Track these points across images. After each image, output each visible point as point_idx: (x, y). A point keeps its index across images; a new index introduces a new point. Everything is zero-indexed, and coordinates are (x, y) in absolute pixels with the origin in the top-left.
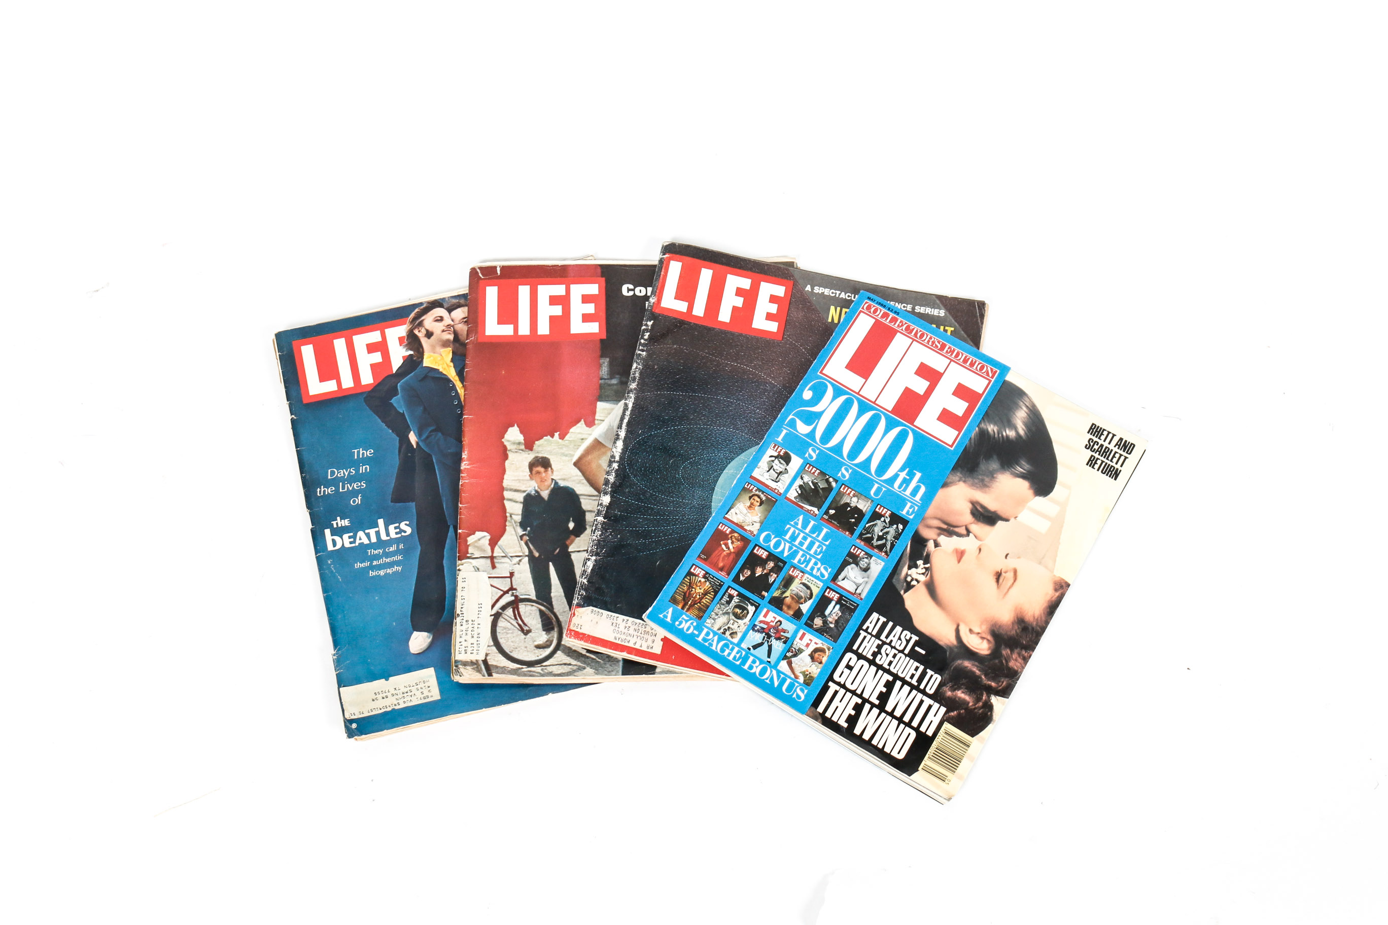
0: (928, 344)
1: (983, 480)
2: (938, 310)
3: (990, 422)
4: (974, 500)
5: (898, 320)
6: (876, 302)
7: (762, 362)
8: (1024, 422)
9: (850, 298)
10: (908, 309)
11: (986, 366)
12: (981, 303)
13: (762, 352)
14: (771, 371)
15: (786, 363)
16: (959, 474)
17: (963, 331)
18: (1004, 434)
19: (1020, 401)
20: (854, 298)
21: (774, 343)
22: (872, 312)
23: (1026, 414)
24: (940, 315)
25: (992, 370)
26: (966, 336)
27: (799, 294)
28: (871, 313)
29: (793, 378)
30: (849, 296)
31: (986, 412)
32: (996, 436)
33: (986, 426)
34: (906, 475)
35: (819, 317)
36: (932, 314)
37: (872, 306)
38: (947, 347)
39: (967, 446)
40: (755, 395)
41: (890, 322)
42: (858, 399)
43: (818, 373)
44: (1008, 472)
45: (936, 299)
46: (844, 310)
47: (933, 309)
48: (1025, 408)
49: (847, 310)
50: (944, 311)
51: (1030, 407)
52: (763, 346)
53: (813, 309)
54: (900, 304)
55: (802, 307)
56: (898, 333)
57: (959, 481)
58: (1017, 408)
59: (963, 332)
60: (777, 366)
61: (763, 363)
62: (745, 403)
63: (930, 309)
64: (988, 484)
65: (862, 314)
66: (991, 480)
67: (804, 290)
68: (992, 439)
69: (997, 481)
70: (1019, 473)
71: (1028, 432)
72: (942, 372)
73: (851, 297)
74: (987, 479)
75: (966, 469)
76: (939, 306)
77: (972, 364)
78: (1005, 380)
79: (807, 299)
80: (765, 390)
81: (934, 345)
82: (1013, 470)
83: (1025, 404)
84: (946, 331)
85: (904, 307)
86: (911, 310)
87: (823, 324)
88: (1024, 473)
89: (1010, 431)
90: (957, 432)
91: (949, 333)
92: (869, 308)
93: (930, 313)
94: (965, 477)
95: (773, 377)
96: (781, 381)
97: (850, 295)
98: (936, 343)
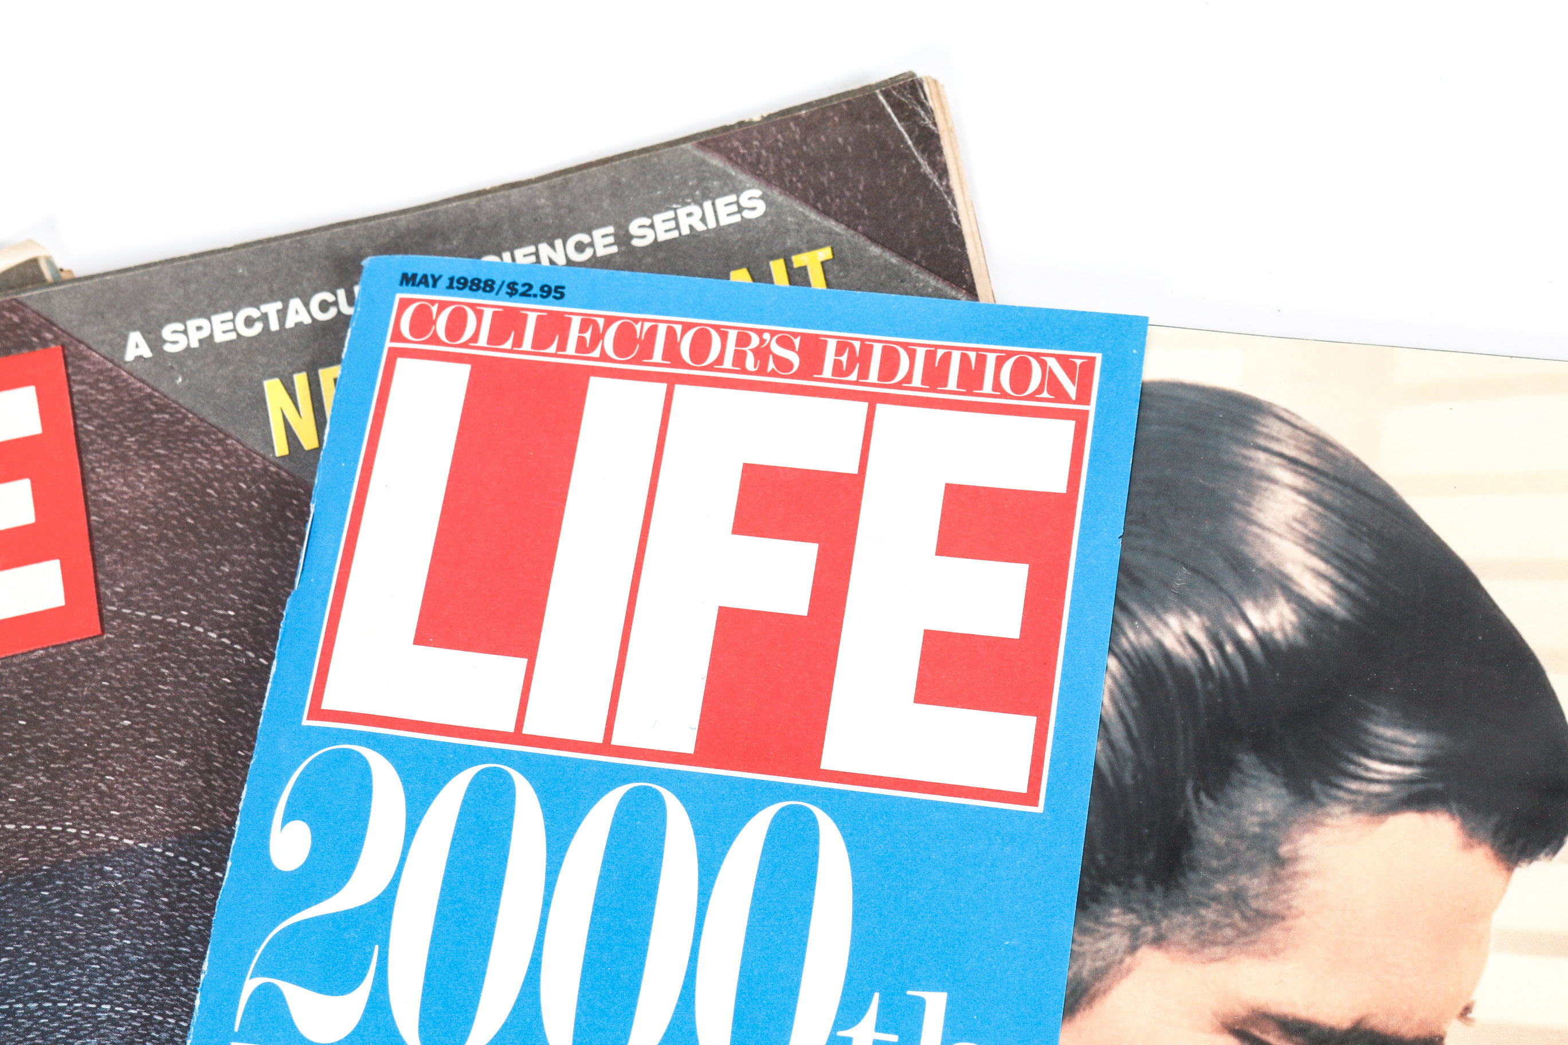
0: (745, 371)
1: (1238, 897)
2: (732, 198)
3: (1157, 605)
4: (1242, 1012)
5: (569, 321)
6: (443, 283)
7: (47, 770)
8: (1308, 539)
9: (332, 312)
10: (601, 252)
11: (1036, 356)
12: (901, 88)
13: (32, 723)
14: (101, 795)
15: (157, 730)
16: (1117, 916)
17: (875, 241)
18: (1245, 634)
19: (1253, 453)
20: (351, 301)
21: (72, 659)
22: (442, 334)
23: (1303, 500)
24: (748, 215)
25: (1066, 363)
26: (894, 260)
27: (103, 392)
28: (439, 342)
29: (209, 787)
30: (324, 306)
31: (1124, 568)
32: (1211, 661)
33: (1149, 632)
34: (878, 1029)
35: (229, 453)
36: (712, 224)
37: (434, 309)
38: (832, 345)
39: (1104, 765)
40: (71, 940)
41: (540, 342)
42: (528, 767)
43: (305, 722)
44: (1337, 809)
45: (700, 154)
46: (327, 375)
47: (707, 205)
48: (1285, 475)
49: (336, 371)
50: (757, 193)
51: (1304, 458)
52: (26, 698)
53: (193, 431)
54: (558, 243)
55: (142, 444)
56: (594, 382)
57: (1133, 949)
58: (1252, 490)
59: (875, 250)
60: (118, 760)
61: (53, 775)
62: (39, 998)
63: (694, 209)
64: (1271, 906)
65: (401, 363)
66: (1275, 879)
67: (119, 364)
68: (1198, 681)
69: (1306, 875)
70: (1386, 789)
71: (1349, 577)
72: (854, 470)
73: (336, 303)
74: (1254, 884)
75: (1139, 880)
76: (724, 177)
77: (971, 378)
78: (1143, 384)
79: (150, 396)
80: (106, 897)
81: (771, 366)
82: (1354, 786)
83: (1281, 455)
84: (798, 277)
85: (580, 247)
86: (614, 249)
87: (257, 477)
88: (1411, 781)
89: (1264, 611)
90: (1030, 722)
91: (817, 279)
92: (422, 323)
93: (700, 227)
94: (1153, 921)
95: (118, 820)
96: (159, 822)
97: (329, 297)
98: (777, 349)
